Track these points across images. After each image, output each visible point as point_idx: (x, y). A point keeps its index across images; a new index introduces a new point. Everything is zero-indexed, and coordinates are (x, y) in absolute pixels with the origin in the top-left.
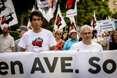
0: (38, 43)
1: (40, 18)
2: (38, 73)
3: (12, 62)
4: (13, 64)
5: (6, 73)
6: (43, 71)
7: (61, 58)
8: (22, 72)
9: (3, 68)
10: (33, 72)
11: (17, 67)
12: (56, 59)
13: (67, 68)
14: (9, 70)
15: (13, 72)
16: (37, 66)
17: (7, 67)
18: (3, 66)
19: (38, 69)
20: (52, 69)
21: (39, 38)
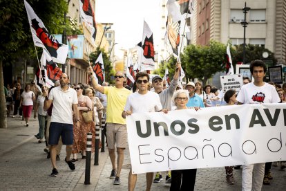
0: (259, 98)
1: (262, 69)
2: (256, 126)
3: (226, 116)
4: (228, 118)
5: (220, 128)
6: (263, 124)
7: (284, 110)
8: (238, 127)
9: (216, 123)
10: (251, 125)
11: (233, 121)
12: (278, 111)
14: (224, 126)
15: (228, 127)
16: (257, 118)
17: (220, 122)
18: (215, 121)
19: (257, 122)
20: (273, 122)
21: (261, 93)
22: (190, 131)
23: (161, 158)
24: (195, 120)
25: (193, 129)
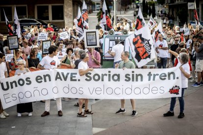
3: (44, 75)
5: (41, 82)
6: (61, 80)
7: (71, 73)
8: (50, 80)
10: (56, 80)
11: (47, 78)
12: (68, 74)
13: (73, 78)
14: (43, 80)
16: (58, 76)
18: (39, 78)
20: (65, 79)
22: (27, 84)
23: (15, 98)
24: (29, 78)
25: (29, 83)
